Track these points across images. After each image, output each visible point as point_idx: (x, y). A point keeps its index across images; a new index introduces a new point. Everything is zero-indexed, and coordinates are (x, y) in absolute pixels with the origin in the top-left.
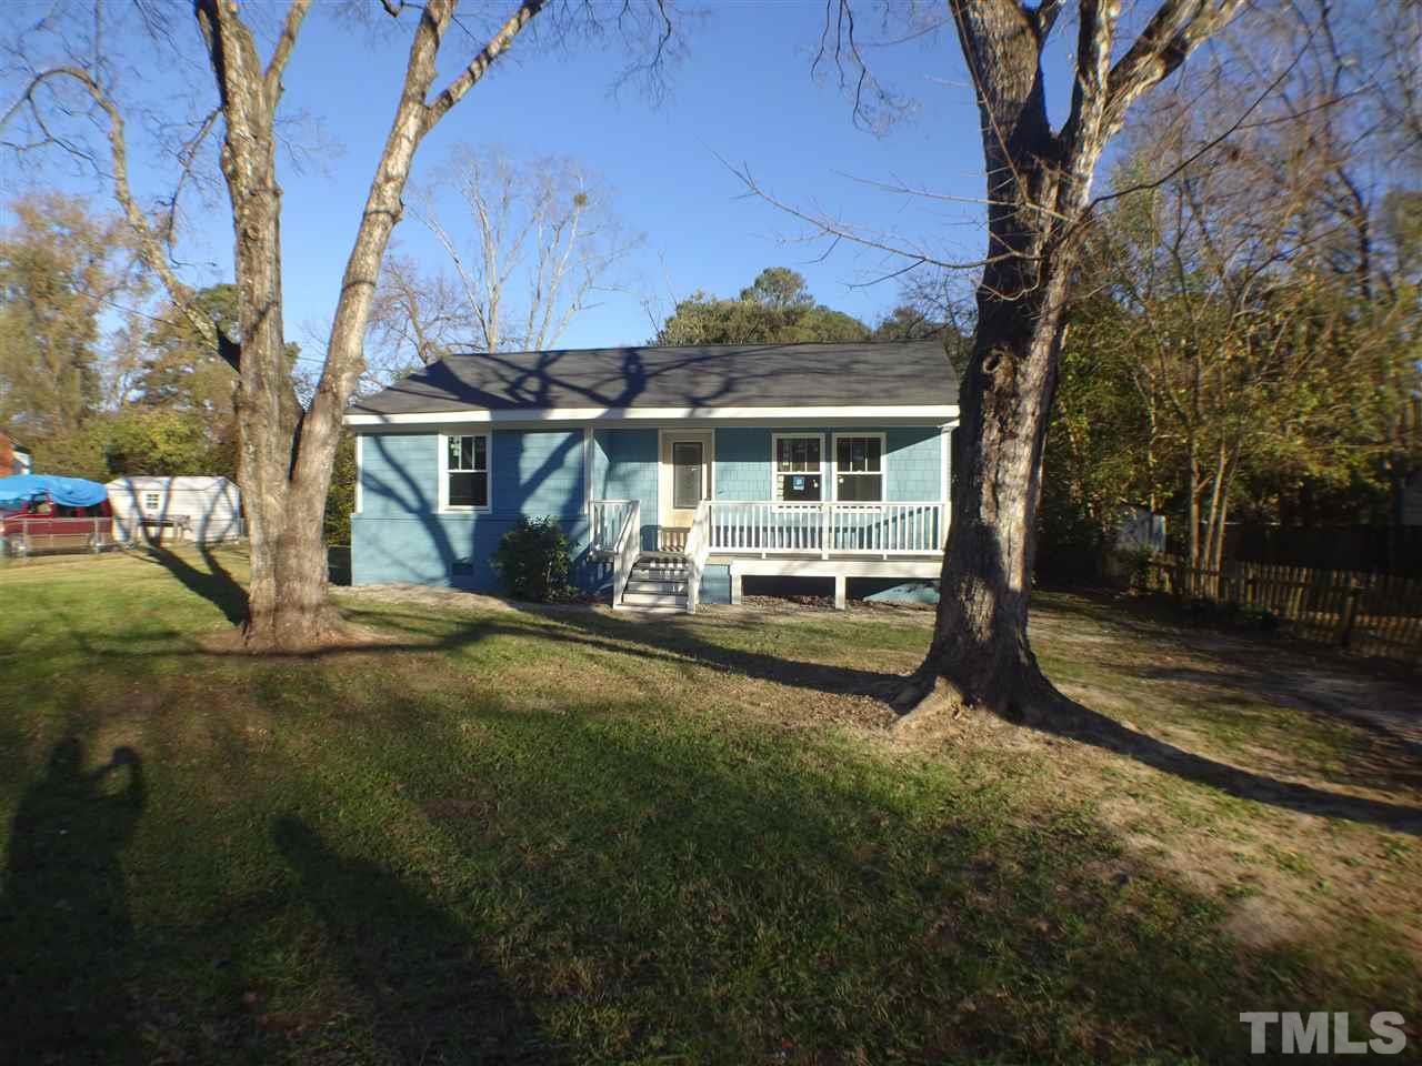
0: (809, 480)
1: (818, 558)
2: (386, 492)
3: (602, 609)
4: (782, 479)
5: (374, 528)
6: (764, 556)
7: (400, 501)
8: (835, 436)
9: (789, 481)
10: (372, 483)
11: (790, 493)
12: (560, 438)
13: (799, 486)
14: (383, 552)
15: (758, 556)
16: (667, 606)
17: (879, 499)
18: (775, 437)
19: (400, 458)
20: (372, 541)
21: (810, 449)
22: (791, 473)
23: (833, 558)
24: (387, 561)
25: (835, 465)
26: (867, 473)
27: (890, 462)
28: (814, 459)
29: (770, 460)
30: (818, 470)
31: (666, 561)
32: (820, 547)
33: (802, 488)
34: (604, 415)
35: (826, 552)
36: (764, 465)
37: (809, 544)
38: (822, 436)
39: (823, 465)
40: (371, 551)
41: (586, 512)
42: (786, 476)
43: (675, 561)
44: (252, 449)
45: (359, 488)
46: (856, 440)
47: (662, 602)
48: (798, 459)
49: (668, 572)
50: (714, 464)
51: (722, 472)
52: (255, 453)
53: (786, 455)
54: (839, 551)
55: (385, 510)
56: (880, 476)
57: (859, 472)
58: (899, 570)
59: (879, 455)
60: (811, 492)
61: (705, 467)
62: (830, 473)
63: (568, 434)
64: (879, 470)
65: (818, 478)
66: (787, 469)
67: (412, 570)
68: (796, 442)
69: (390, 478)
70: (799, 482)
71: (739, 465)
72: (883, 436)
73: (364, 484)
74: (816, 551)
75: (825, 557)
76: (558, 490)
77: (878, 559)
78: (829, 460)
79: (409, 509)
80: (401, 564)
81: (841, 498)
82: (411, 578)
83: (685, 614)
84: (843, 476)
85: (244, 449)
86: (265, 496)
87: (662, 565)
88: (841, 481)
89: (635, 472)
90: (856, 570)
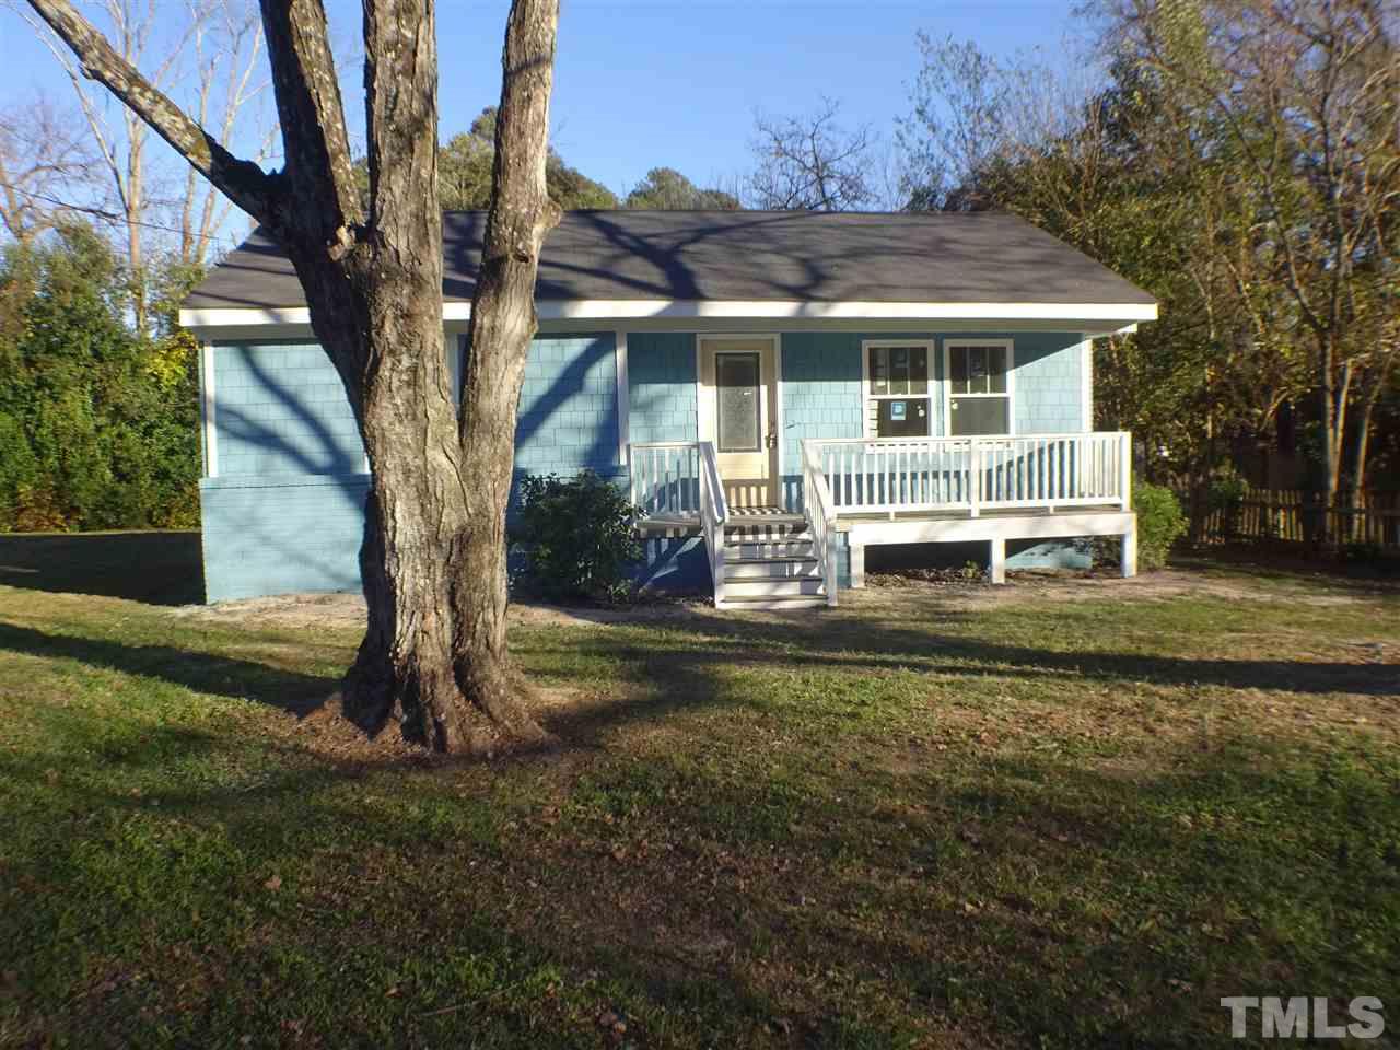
0: (912, 406)
1: (964, 515)
2: (265, 438)
3: (702, 610)
4: (875, 405)
5: (247, 500)
6: (892, 517)
7: (294, 454)
8: (948, 344)
9: (884, 408)
10: (239, 426)
11: (887, 427)
12: (576, 347)
13: (898, 414)
14: (266, 540)
15: (884, 516)
16: (792, 597)
17: (1005, 430)
18: (866, 345)
19: (289, 381)
20: (246, 524)
21: (914, 364)
22: (889, 396)
23: (985, 513)
24: (275, 555)
25: (948, 383)
26: (988, 395)
27: (1019, 378)
28: (920, 376)
29: (859, 378)
30: (926, 392)
31: (755, 531)
32: (968, 499)
33: (903, 418)
34: (665, 310)
35: (976, 506)
36: (853, 385)
37: (954, 496)
38: (930, 344)
39: (932, 384)
40: (246, 541)
41: (623, 462)
42: (880, 401)
43: (769, 531)
44: (406, 362)
45: (211, 434)
46: (974, 350)
47: (781, 592)
48: (897, 376)
49: (768, 547)
50: (780, 385)
51: (793, 397)
52: (414, 370)
53: (881, 372)
54: (993, 504)
55: (263, 471)
56: (1006, 400)
57: (979, 395)
58: (1075, 526)
59: (1005, 371)
60: (915, 423)
61: (764, 389)
62: (940, 394)
63: (587, 342)
64: (1004, 390)
65: (925, 403)
66: (883, 390)
67: (324, 568)
68: (894, 351)
69: (273, 415)
70: (899, 408)
71: (816, 385)
72: (1009, 344)
73: (220, 426)
74: (962, 505)
75: (975, 513)
76: (579, 429)
77: (1041, 512)
78: (940, 378)
79: (312, 468)
80: (303, 560)
81: (954, 432)
82: (323, 581)
83: (826, 607)
84: (957, 400)
85: (388, 362)
86: (430, 453)
87: (749, 538)
88: (955, 406)
89: (662, 398)
90: (1019, 528)
